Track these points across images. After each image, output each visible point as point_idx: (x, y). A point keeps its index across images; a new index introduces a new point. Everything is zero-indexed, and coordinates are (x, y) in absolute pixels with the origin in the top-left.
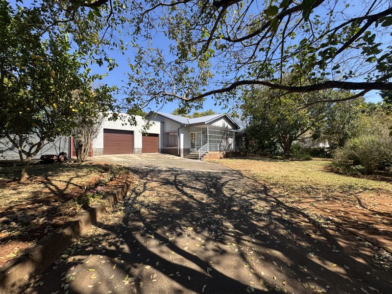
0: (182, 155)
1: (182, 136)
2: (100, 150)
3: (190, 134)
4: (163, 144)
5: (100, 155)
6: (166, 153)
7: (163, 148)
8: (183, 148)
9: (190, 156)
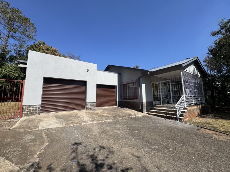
0: (145, 110)
1: (144, 86)
2: (35, 107)
3: (152, 84)
4: (120, 96)
5: (34, 115)
6: (124, 106)
7: (120, 101)
8: (145, 101)
9: (156, 112)
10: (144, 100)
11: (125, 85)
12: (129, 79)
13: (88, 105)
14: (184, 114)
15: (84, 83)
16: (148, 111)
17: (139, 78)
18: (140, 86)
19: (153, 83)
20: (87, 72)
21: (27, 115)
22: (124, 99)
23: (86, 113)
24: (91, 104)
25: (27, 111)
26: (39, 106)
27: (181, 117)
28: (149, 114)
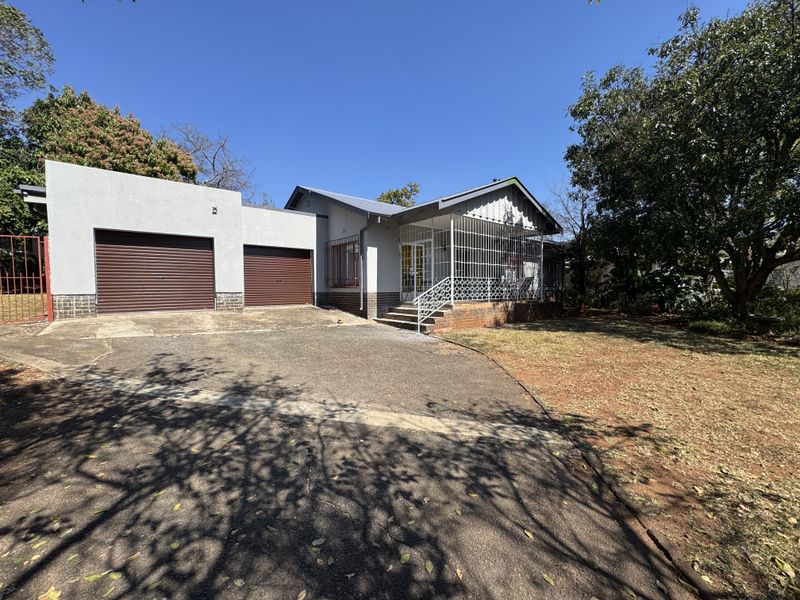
2: (81, 298)
3: (400, 248)
5: (83, 317)
7: (324, 291)
8: (375, 291)
9: (395, 317)
10: (372, 287)
11: (337, 249)
12: (344, 231)
13: (222, 299)
14: (437, 319)
15: (207, 243)
16: (380, 315)
17: (362, 232)
18: (363, 252)
19: (404, 244)
20: (214, 213)
21: (65, 316)
22: (335, 286)
23: (214, 317)
24: (230, 295)
25: (65, 309)
26: (93, 298)
27: (427, 325)
28: (379, 322)
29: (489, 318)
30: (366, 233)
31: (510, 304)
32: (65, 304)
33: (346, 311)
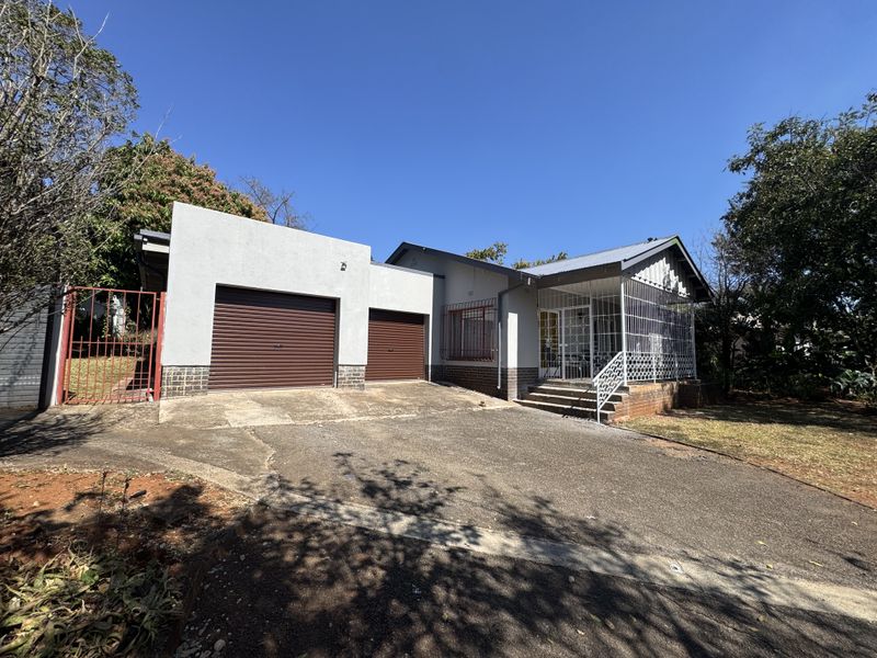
0: (513, 391)
1: (513, 319)
2: (194, 370)
3: (539, 315)
4: (440, 350)
5: (193, 394)
6: (449, 381)
7: (439, 364)
8: (516, 366)
9: (545, 399)
10: (512, 362)
11: (456, 314)
12: (471, 294)
13: (344, 372)
14: (616, 404)
15: (331, 305)
16: (521, 396)
17: (501, 296)
18: (502, 319)
19: (543, 310)
20: (343, 269)
21: (173, 393)
22: (453, 358)
23: (338, 395)
24: (352, 368)
25: (174, 384)
26: (207, 370)
27: (608, 412)
28: (524, 404)
29: (659, 404)
30: (506, 298)
31: (675, 384)
32: (175, 378)
33: (472, 389)
